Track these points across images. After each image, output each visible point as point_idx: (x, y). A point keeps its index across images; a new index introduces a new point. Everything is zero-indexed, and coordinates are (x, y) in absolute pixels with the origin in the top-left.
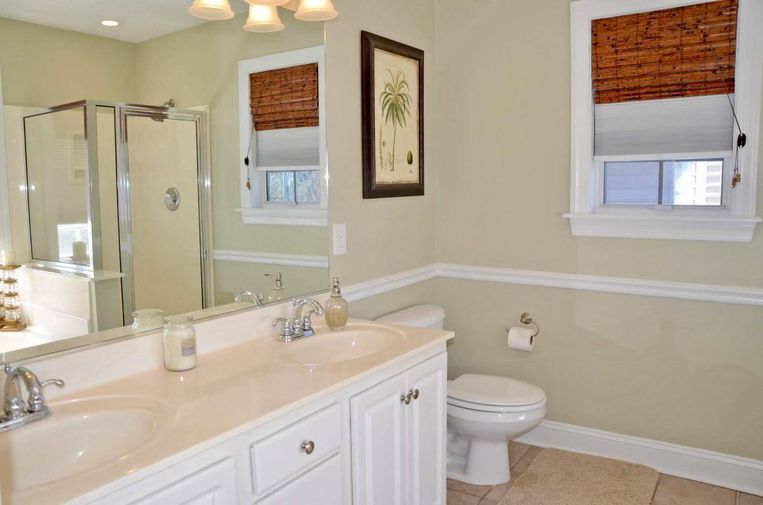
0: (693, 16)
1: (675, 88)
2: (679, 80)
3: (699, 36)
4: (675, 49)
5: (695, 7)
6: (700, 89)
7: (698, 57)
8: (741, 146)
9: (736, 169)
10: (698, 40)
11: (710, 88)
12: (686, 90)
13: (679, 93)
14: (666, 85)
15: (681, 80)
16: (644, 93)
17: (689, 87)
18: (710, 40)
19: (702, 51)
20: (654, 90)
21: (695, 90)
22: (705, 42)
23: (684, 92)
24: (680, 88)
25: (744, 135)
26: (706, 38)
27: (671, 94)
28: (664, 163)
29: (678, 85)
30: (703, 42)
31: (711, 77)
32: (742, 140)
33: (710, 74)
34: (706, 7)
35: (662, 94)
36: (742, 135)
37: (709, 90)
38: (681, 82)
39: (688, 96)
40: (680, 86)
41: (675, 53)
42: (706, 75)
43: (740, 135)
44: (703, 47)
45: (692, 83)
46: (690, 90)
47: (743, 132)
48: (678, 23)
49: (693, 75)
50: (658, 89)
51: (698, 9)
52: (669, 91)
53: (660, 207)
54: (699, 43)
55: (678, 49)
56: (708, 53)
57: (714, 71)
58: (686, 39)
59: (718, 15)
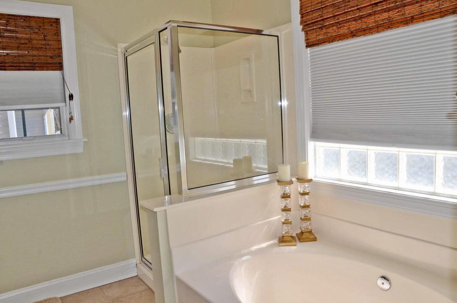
0: (36, 23)
1: (28, 65)
2: (31, 60)
3: (41, 36)
4: (27, 41)
5: (37, 18)
6: (44, 67)
7: (41, 48)
8: (71, 100)
9: (70, 113)
10: (40, 38)
11: (49, 67)
12: (36, 67)
13: (31, 68)
14: (23, 63)
15: (32, 60)
16: (8, 66)
17: (37, 65)
18: (48, 39)
19: (44, 45)
20: (15, 65)
21: (41, 67)
22: (45, 40)
23: (34, 68)
24: (31, 65)
25: (72, 94)
26: (45, 37)
27: (26, 68)
28: (25, 111)
29: (30, 63)
30: (44, 40)
31: (50, 61)
32: (71, 97)
33: (49, 59)
34: (43, 19)
35: (21, 68)
36: (71, 94)
37: (49, 68)
38: (32, 62)
39: (37, 70)
40: (31, 64)
41: (27, 43)
42: (47, 59)
43: (70, 94)
44: (44, 42)
45: (39, 63)
46: (38, 67)
47: (71, 92)
48: (28, 25)
49: (39, 58)
50: (18, 65)
51: (39, 19)
52: (25, 66)
53: (25, 138)
54: (42, 40)
55: (29, 41)
56: (47, 47)
57: (51, 57)
58: (33, 36)
59: (50, 26)
